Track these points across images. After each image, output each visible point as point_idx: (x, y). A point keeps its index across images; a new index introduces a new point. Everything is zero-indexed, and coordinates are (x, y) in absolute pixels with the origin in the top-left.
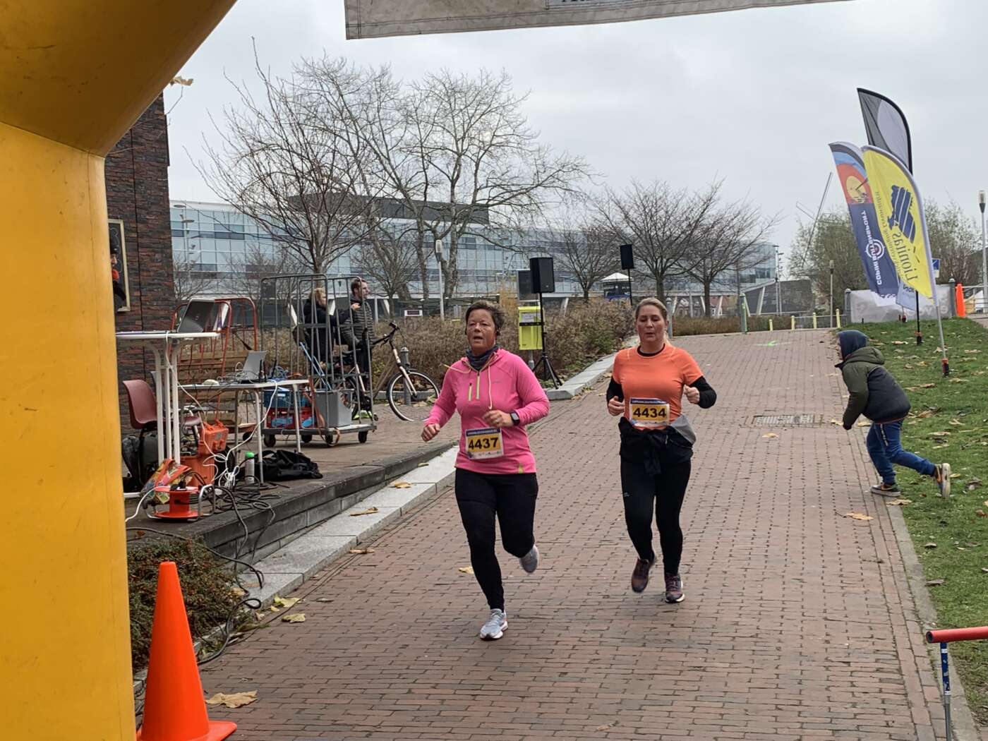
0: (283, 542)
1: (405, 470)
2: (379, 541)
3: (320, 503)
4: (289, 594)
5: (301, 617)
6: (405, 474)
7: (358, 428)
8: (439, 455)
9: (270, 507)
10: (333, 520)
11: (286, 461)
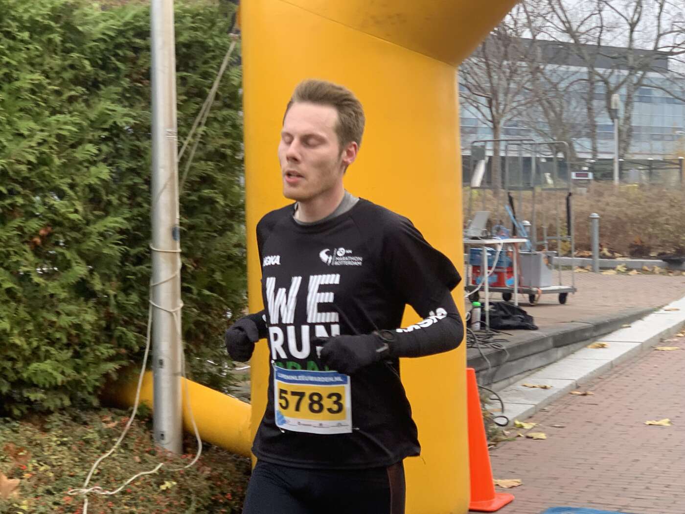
0: (512, 380)
1: (609, 329)
2: (596, 386)
3: (540, 350)
4: (525, 419)
5: (542, 436)
6: (610, 333)
7: (558, 290)
8: (640, 319)
9: (504, 348)
10: (551, 367)
11: (505, 312)
